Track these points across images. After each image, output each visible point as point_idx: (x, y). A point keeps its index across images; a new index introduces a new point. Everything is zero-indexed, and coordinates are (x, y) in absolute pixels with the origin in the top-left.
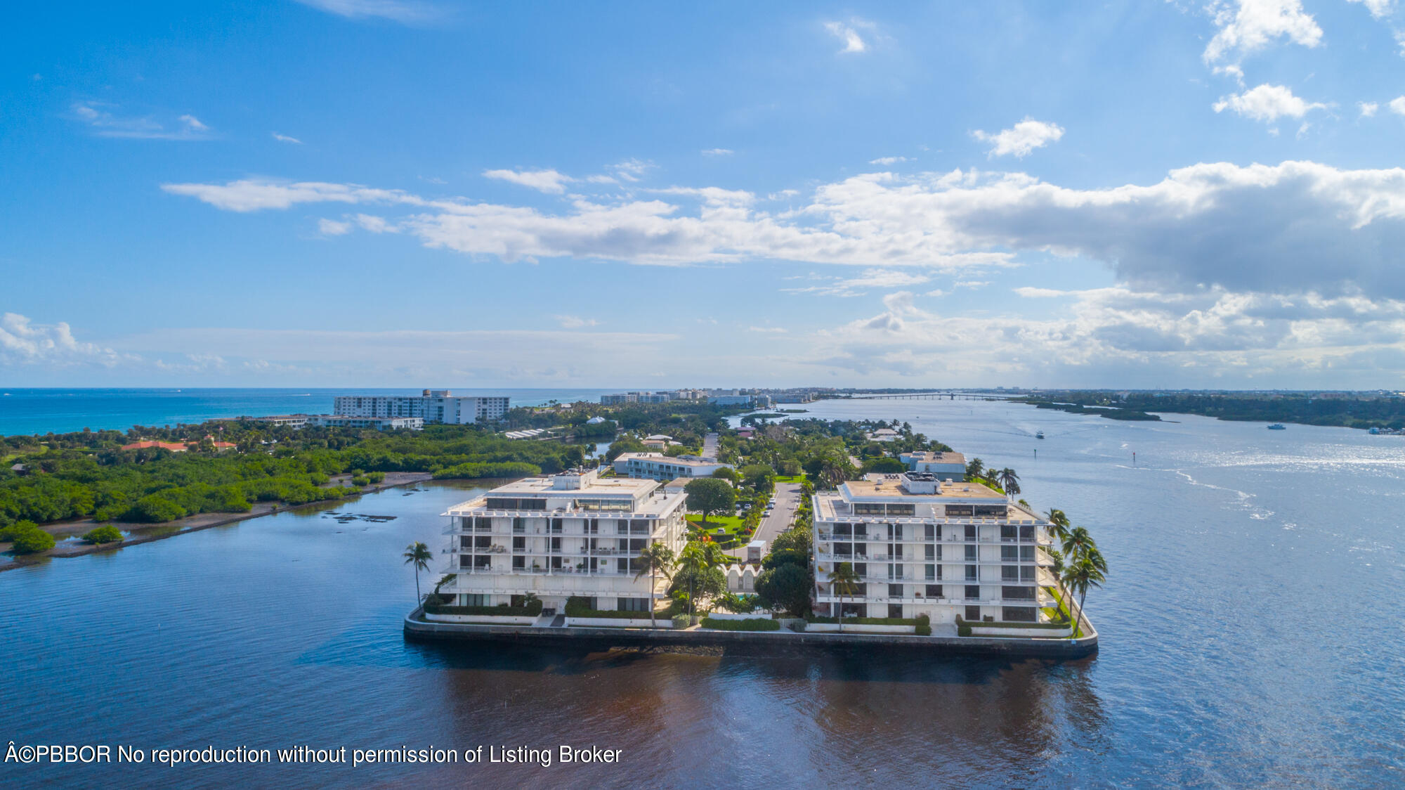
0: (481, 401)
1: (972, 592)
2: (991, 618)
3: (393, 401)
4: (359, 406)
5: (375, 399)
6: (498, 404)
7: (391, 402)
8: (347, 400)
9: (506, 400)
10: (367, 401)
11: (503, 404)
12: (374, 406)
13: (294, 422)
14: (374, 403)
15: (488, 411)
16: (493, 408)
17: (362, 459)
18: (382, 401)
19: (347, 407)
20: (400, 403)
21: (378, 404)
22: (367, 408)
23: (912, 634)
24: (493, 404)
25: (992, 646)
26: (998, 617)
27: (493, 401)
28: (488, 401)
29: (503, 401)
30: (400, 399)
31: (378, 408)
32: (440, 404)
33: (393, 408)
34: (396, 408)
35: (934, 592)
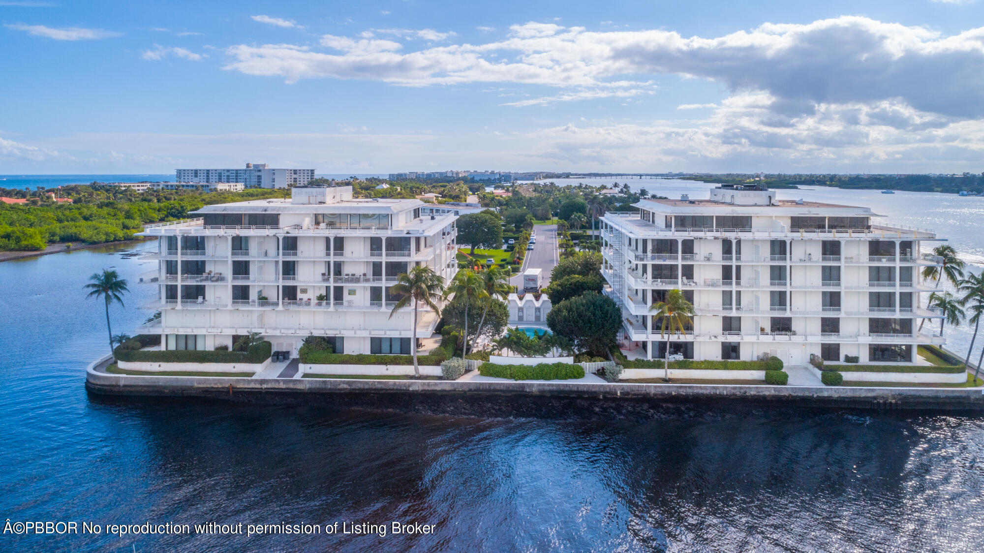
0: (293, 172)
1: (830, 326)
3: (223, 172)
4: (196, 176)
5: (208, 171)
6: (306, 175)
7: (221, 173)
8: (186, 172)
9: (312, 171)
10: (202, 172)
11: (310, 174)
12: (208, 176)
13: (138, 186)
14: (208, 173)
15: (298, 180)
16: (302, 177)
17: (177, 210)
18: (214, 172)
19: (186, 177)
20: (228, 174)
21: (210, 175)
22: (202, 177)
23: (763, 383)
24: (302, 174)
26: (864, 358)
27: (302, 172)
28: (298, 172)
29: (310, 172)
30: (228, 171)
31: (210, 177)
32: (259, 174)
33: (223, 177)
34: (225, 177)
35: (782, 326)
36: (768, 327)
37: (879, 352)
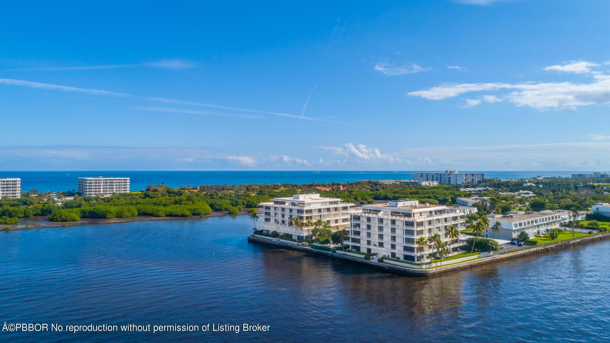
0: (471, 175)
1: (393, 247)
2: (399, 258)
3: (434, 175)
4: (422, 177)
5: (427, 174)
6: (479, 177)
7: (433, 175)
8: (417, 175)
9: (483, 175)
10: (425, 175)
11: (481, 176)
12: (427, 177)
13: (389, 182)
14: (427, 175)
15: (474, 180)
16: (477, 178)
18: (430, 175)
19: (418, 177)
20: (436, 176)
21: (428, 176)
22: (425, 177)
23: (363, 259)
24: (476, 177)
25: (384, 267)
26: (402, 258)
27: (476, 175)
28: (474, 175)
29: (481, 175)
30: (437, 174)
31: (428, 178)
32: (449, 176)
33: (434, 178)
34: (435, 178)
35: (381, 245)
36: (377, 244)
37: (406, 257)
